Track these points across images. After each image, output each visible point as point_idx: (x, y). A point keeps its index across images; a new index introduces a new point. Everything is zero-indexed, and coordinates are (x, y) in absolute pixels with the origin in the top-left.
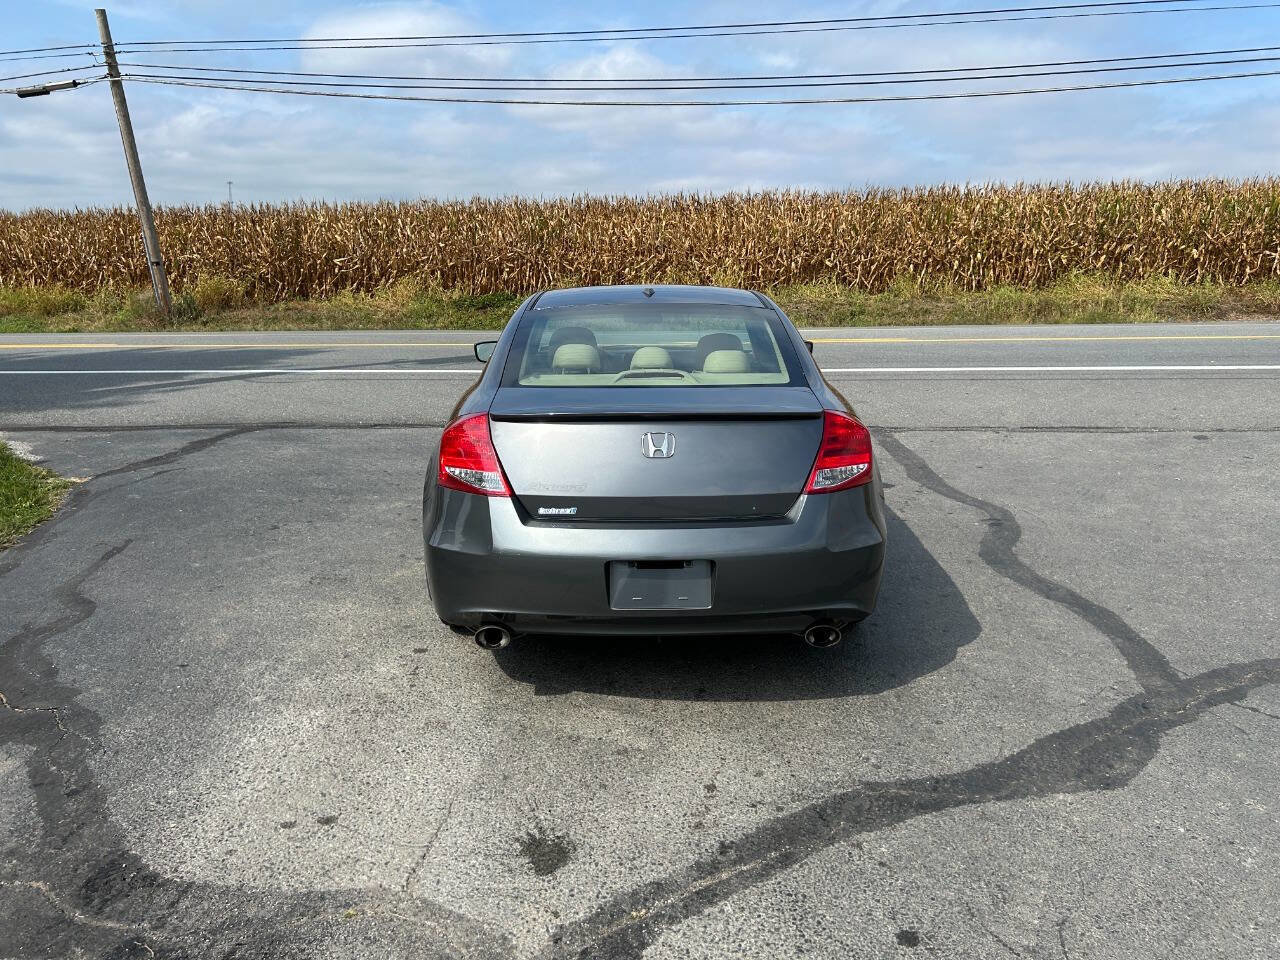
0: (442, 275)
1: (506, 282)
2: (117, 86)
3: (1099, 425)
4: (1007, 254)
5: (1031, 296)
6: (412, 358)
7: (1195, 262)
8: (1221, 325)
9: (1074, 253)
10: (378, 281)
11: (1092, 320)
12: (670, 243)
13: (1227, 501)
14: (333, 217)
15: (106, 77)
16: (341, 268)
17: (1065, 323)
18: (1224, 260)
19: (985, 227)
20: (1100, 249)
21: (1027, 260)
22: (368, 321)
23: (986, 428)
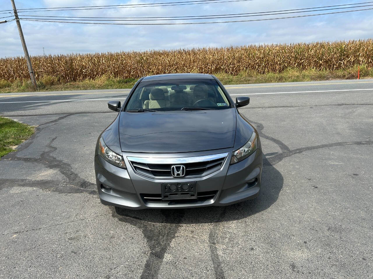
0: (114, 74)
1: (132, 75)
2: (18, 22)
3: (288, 106)
4: (271, 64)
5: (277, 75)
6: (111, 96)
7: (321, 65)
8: (327, 81)
9: (289, 63)
10: (96, 76)
11: (293, 81)
12: (178, 63)
13: (313, 120)
14: (82, 58)
15: (15, 19)
16: (85, 73)
17: (286, 82)
18: (329, 64)
19: (265, 56)
20: (296, 62)
21: (276, 65)
22: (94, 87)
23: (260, 107)
